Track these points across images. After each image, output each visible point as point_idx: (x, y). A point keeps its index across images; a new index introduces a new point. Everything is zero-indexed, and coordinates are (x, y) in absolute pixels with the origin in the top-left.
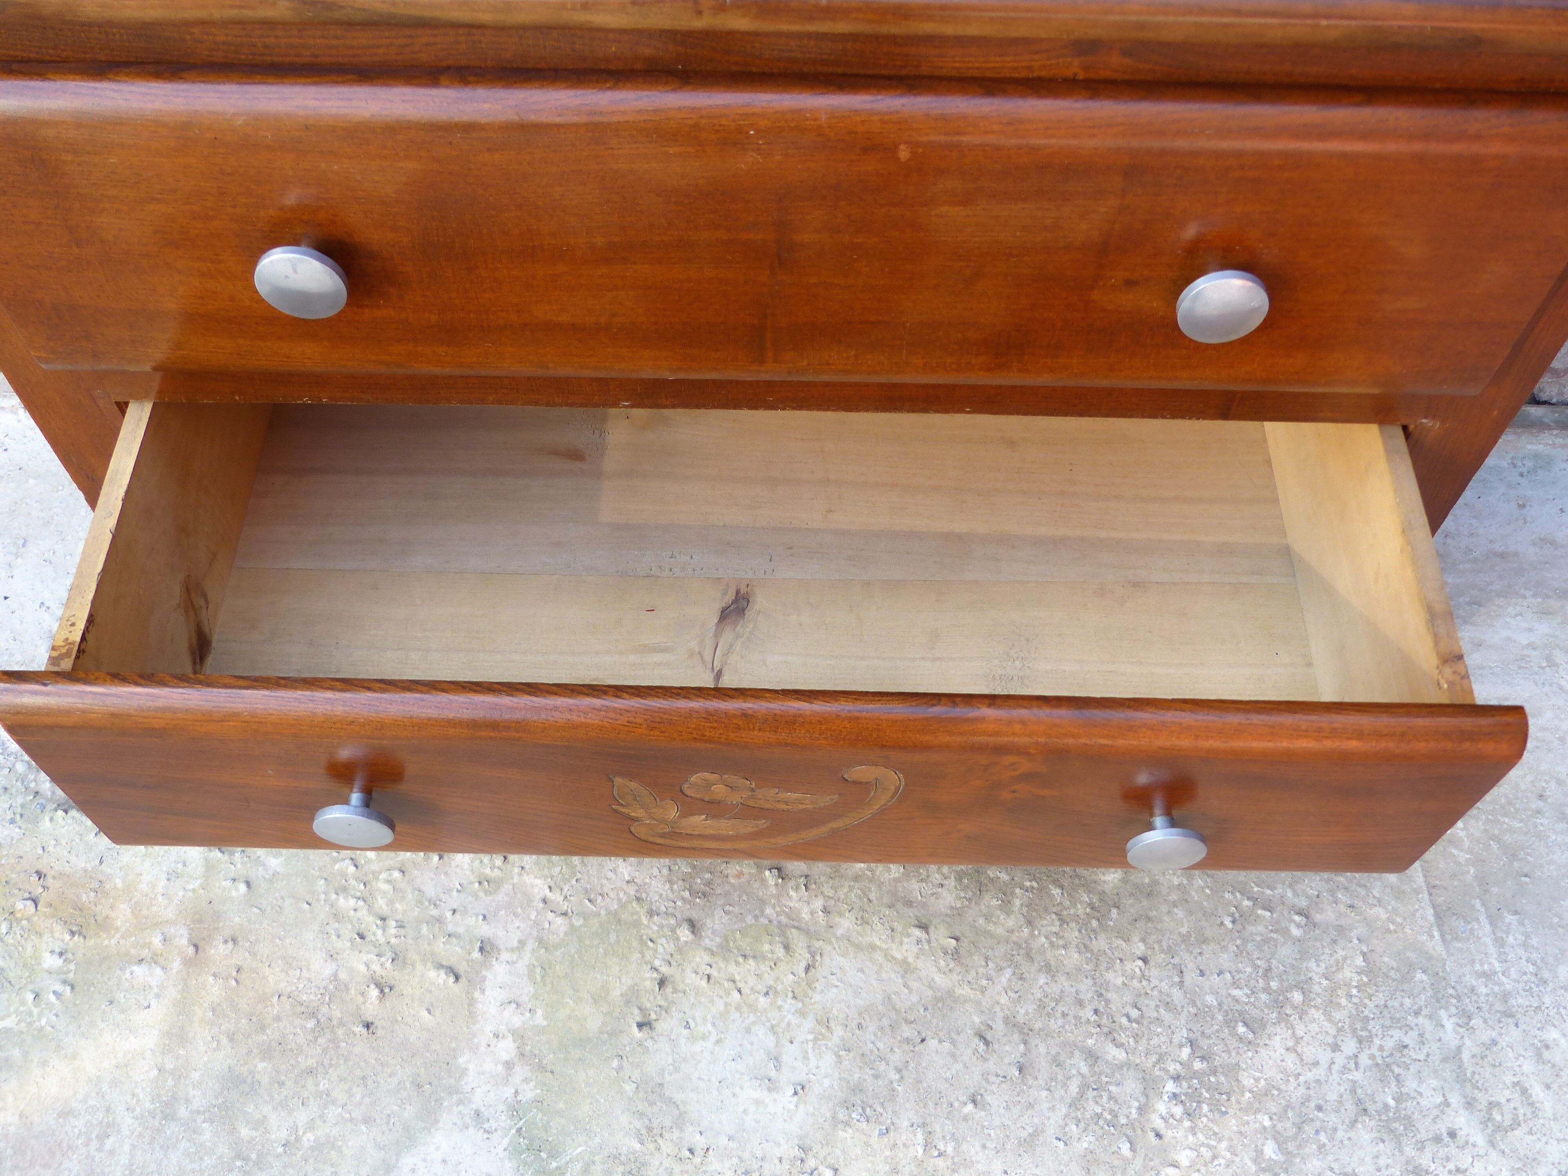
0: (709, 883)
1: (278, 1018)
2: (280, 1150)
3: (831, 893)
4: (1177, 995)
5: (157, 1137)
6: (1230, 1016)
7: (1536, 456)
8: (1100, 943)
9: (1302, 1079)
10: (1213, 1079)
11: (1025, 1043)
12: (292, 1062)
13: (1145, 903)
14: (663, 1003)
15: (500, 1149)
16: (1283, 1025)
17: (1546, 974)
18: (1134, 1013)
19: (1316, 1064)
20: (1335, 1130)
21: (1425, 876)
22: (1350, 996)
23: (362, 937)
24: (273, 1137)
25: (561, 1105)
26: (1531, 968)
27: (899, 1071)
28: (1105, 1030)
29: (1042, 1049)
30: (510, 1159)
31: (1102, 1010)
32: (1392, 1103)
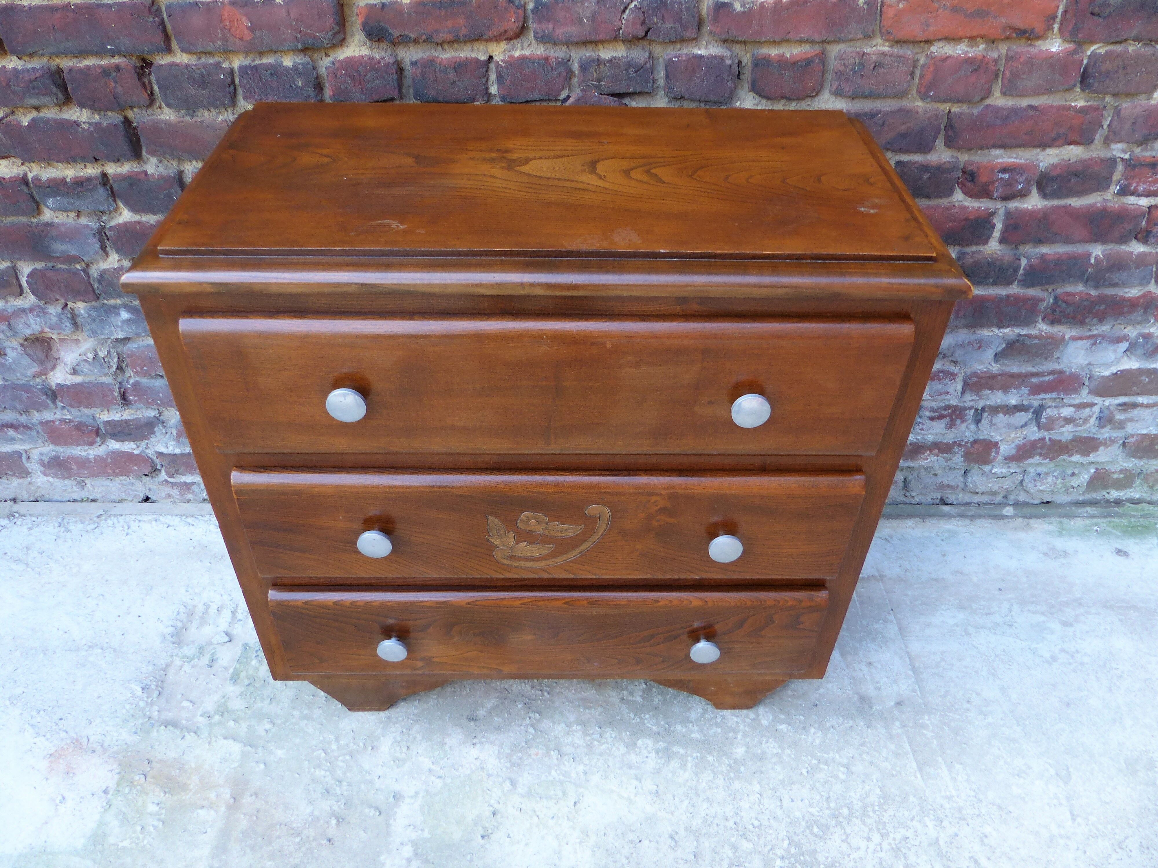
0: (521, 758)
1: (279, 837)
3: (587, 762)
4: (779, 813)
6: (809, 823)
7: (949, 531)
8: (736, 785)
9: (851, 857)
10: (802, 858)
11: (697, 841)
12: (286, 861)
13: (759, 764)
14: (495, 824)
16: (839, 827)
17: (981, 797)
18: (757, 823)
19: (859, 848)
21: (910, 746)
22: (874, 811)
23: (328, 792)
26: (973, 794)
27: (627, 858)
28: (741, 833)
29: (707, 844)
31: (738, 821)
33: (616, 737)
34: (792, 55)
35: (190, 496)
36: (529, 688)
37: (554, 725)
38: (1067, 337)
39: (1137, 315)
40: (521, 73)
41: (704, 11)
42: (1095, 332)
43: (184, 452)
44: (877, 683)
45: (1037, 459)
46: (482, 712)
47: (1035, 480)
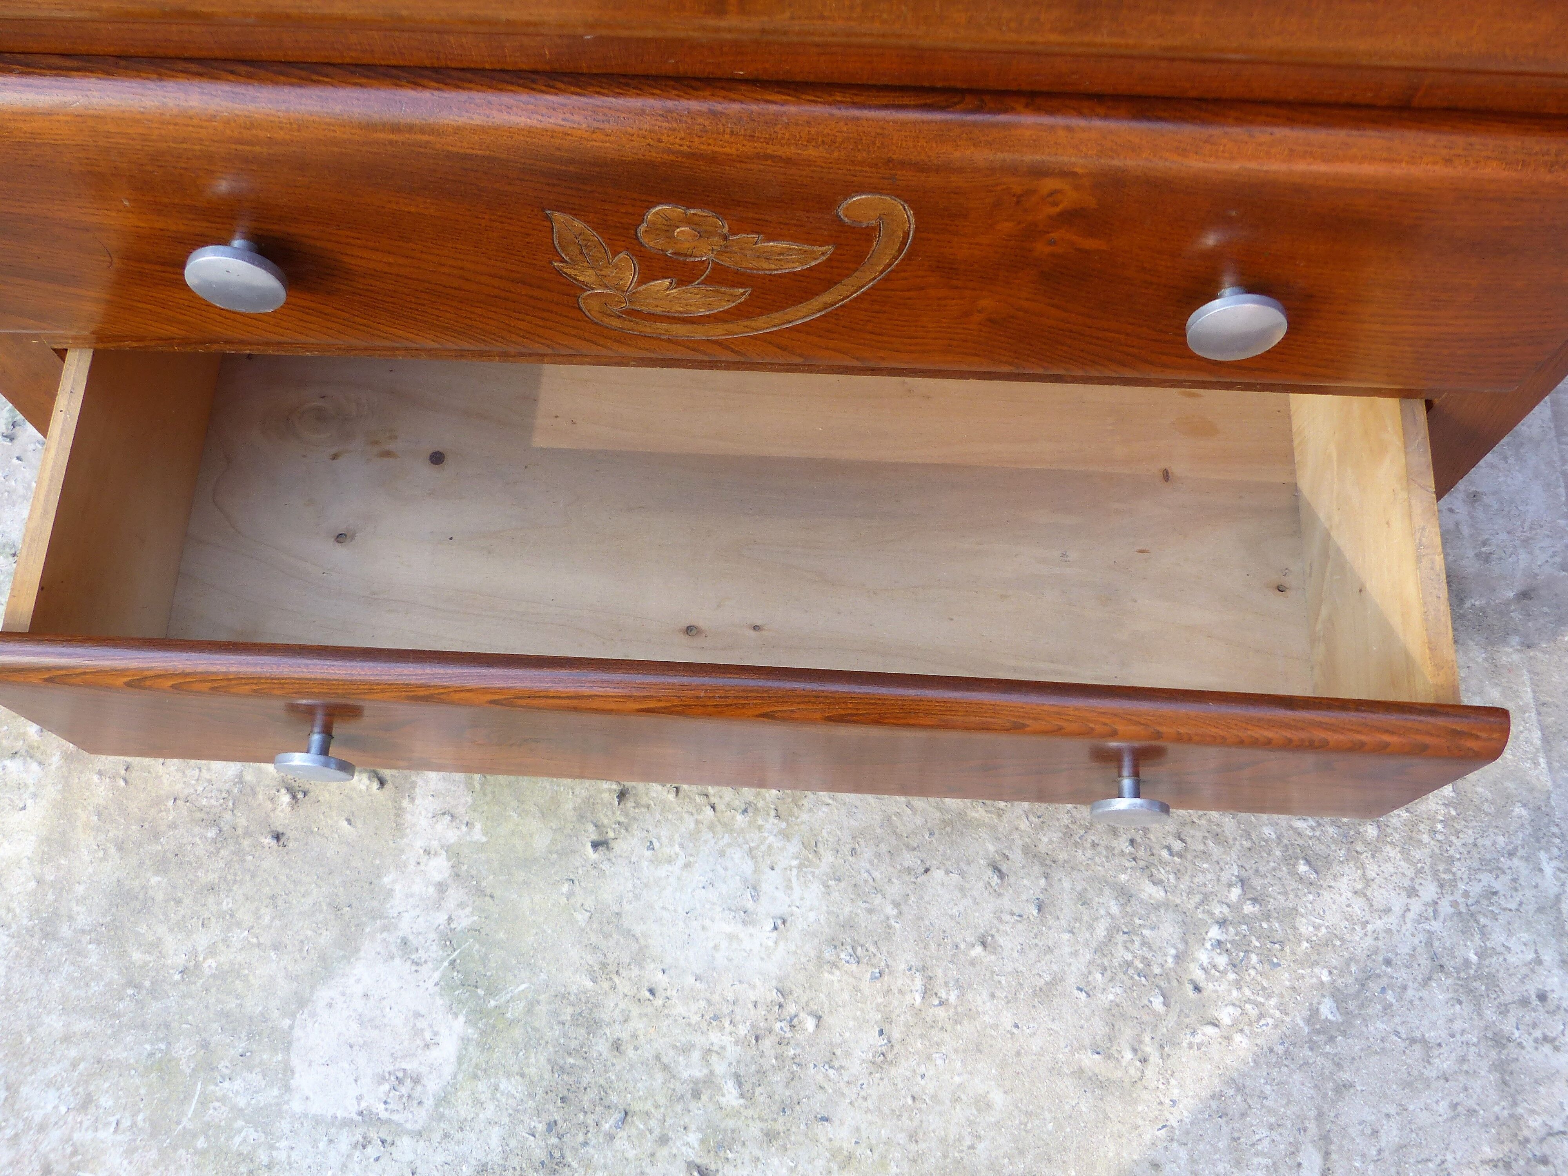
1: (173, 826)
2: (177, 977)
4: (1229, 825)
5: (37, 958)
6: (1290, 852)
9: (1370, 927)
10: (1265, 925)
11: (1047, 876)
12: (190, 876)
14: (622, 819)
15: (430, 984)
16: (1352, 864)
18: (1177, 845)
19: (1388, 910)
20: (1404, 988)
21: (1534, 692)
22: (1433, 832)
24: (169, 962)
25: (502, 935)
27: (897, 905)
28: (1142, 864)
29: (1066, 884)
30: (441, 995)
31: (1139, 840)
32: (1474, 958)
44: (1485, 543)
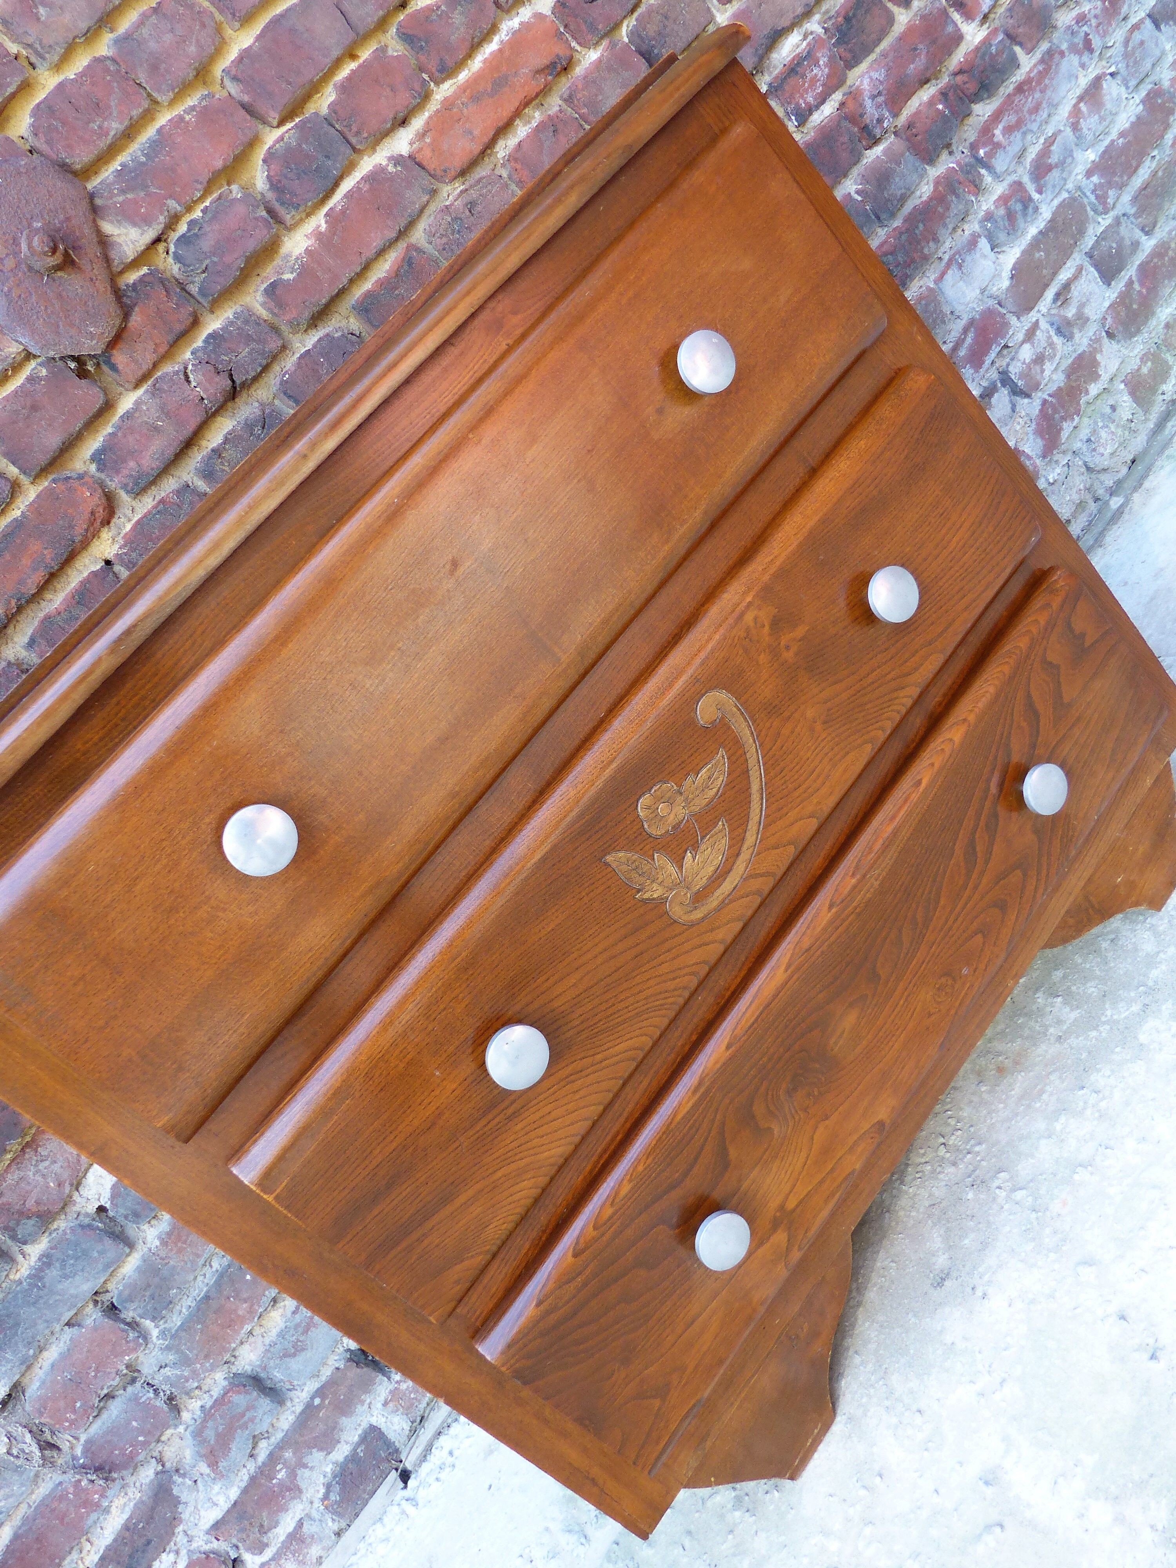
0: (1055, 1232)
3: (1126, 1130)
33: (1113, 1071)
34: (387, 271)
35: (315, 1551)
36: (952, 1170)
37: (1032, 1156)
38: (932, 285)
39: (956, 207)
40: (151, 540)
41: (264, 313)
42: (946, 257)
43: (243, 1484)
45: (1067, 427)
46: (941, 1261)
47: (1094, 450)
